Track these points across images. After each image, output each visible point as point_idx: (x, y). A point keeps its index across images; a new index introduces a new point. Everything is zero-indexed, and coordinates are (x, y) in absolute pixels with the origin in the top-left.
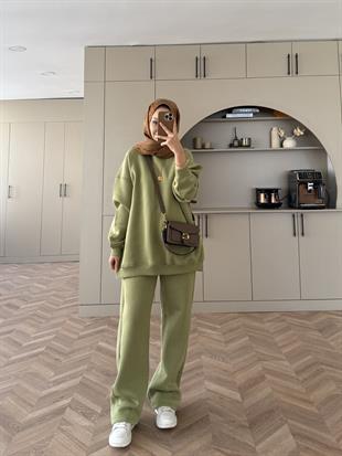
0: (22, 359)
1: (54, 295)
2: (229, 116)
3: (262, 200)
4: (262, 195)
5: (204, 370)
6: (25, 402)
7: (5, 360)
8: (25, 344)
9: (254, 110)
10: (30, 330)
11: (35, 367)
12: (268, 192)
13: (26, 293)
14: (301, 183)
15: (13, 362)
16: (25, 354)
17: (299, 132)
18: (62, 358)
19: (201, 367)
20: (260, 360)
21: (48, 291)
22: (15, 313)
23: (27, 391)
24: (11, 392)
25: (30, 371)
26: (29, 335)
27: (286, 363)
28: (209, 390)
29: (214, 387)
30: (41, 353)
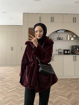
0: (11, 92)
1: (13, 75)
2: (58, 32)
3: (66, 52)
4: (66, 51)
5: (57, 93)
6: (16, 102)
7: (7, 92)
8: (10, 88)
9: (64, 31)
10: (10, 84)
11: (15, 93)
12: (67, 50)
13: (5, 74)
14: (75, 49)
15: (9, 92)
16: (11, 90)
17: (75, 36)
18: (21, 91)
19: (56, 92)
20: (69, 90)
21: (11, 74)
22: (4, 80)
23: (15, 100)
24: (11, 100)
25: (14, 94)
26: (10, 86)
27: (76, 91)
28: (60, 98)
29: (60, 97)
30: (15, 90)
